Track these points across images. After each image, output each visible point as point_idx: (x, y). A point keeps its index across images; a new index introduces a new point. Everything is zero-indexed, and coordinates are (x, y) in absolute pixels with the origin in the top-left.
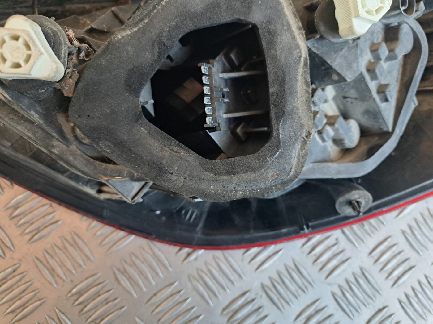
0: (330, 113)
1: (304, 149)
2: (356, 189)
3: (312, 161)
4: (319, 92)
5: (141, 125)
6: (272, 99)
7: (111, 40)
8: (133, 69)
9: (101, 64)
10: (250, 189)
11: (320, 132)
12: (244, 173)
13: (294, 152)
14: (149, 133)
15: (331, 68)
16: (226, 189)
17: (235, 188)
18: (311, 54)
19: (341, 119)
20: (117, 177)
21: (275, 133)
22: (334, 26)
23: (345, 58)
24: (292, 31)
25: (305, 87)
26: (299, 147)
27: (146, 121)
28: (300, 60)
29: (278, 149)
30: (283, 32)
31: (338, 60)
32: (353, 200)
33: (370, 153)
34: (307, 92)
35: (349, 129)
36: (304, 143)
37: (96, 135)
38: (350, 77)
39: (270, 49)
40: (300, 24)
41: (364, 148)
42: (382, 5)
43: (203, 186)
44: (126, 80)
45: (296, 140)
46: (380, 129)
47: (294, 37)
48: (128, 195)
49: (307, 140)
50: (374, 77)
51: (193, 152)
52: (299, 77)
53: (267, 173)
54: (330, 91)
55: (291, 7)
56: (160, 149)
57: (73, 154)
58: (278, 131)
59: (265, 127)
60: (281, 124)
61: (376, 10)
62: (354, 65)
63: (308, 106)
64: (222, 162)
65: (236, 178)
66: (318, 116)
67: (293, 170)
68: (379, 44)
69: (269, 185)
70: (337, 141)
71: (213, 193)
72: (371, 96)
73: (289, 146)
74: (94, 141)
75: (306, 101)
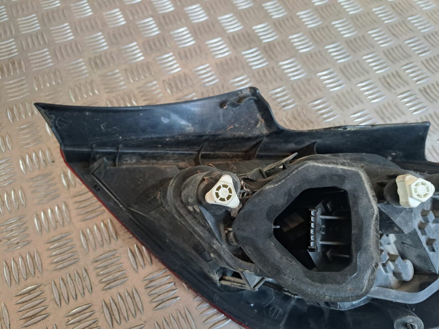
0: (392, 253)
1: (373, 275)
2: (410, 314)
3: (377, 285)
4: (384, 237)
5: (272, 240)
6: (353, 238)
7: (262, 189)
8: (272, 207)
9: (255, 201)
10: (335, 296)
11: (384, 265)
12: (331, 284)
13: (366, 275)
14: (275, 246)
15: (394, 223)
16: (318, 292)
17: (324, 293)
18: (380, 212)
19: (400, 259)
20: (247, 271)
21: (354, 260)
22: (396, 198)
23: (403, 218)
24: (369, 198)
25: (375, 233)
26: (370, 273)
27: (275, 238)
28: (373, 216)
29: (356, 272)
30: (363, 197)
31: (398, 219)
32: (408, 323)
33: (422, 287)
34: (377, 236)
35: (406, 267)
36: (373, 271)
37: (245, 242)
38: (406, 231)
39: (354, 206)
40: (374, 194)
41: (417, 283)
42: (428, 193)
43: (304, 287)
44: (267, 212)
45: (368, 267)
46: (430, 271)
47: (370, 201)
48: (252, 284)
49: (375, 269)
50: (424, 233)
51: (300, 263)
52: (372, 227)
53: (347, 287)
54: (392, 237)
55: (369, 184)
56: (280, 257)
57: (224, 250)
58: (357, 259)
59: (347, 254)
60: (359, 254)
61: (424, 195)
62: (410, 224)
63: (377, 246)
64: (317, 273)
65: (326, 286)
66: (383, 253)
67: (365, 288)
68: (428, 211)
69: (347, 295)
70: (396, 274)
71: (309, 293)
72: (422, 246)
73: (363, 271)
74: (243, 245)
75: (376, 242)
